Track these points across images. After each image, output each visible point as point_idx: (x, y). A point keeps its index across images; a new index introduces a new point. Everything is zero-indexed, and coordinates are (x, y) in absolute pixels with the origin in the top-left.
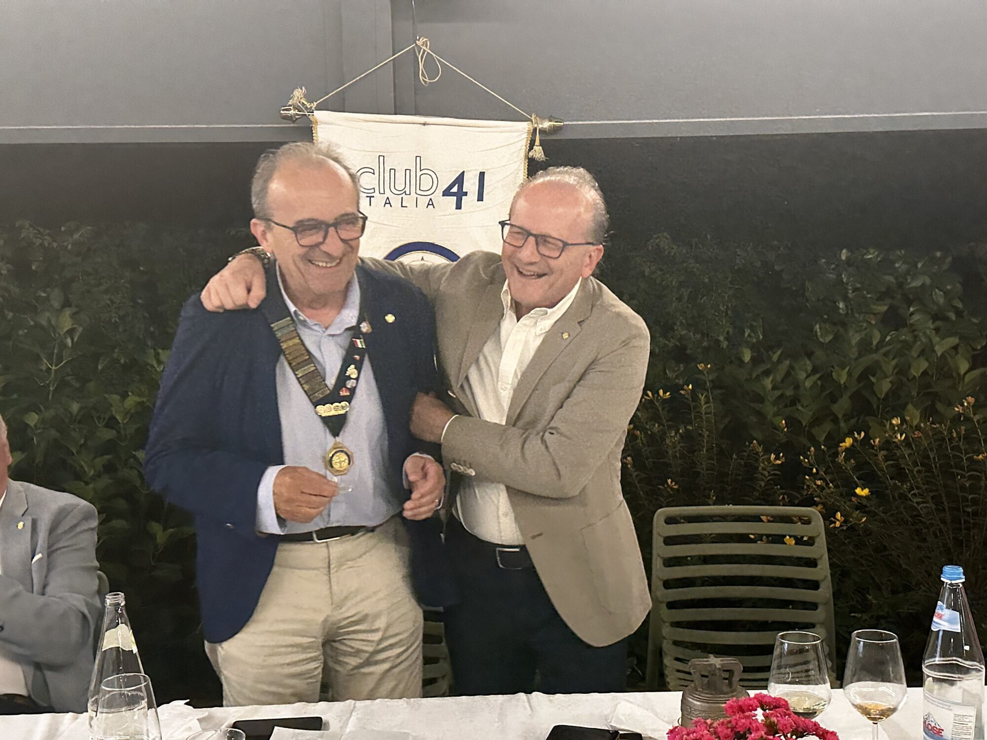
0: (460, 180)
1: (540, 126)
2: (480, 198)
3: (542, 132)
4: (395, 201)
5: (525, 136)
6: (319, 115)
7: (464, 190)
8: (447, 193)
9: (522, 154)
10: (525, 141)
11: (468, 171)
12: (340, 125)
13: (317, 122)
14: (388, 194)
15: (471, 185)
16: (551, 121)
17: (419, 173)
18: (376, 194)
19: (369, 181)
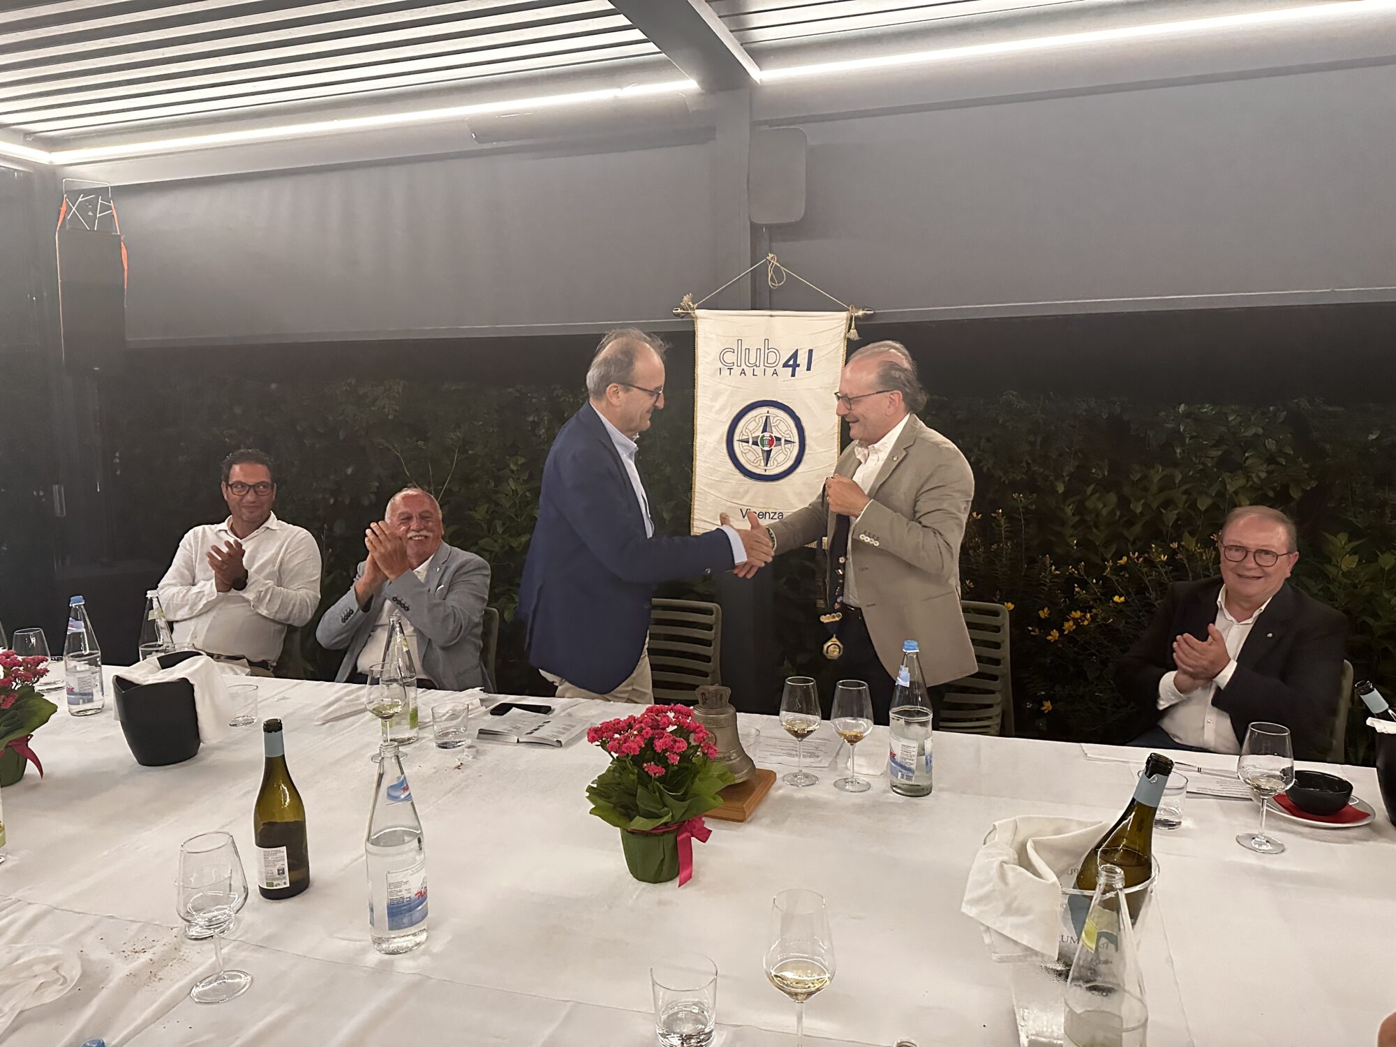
0: (795, 355)
1: (856, 314)
2: (809, 369)
3: (857, 318)
4: (749, 371)
5: (845, 322)
6: (699, 313)
7: (798, 363)
8: (785, 365)
9: (843, 335)
10: (845, 325)
11: (801, 349)
12: (711, 319)
13: (697, 318)
14: (744, 366)
15: (802, 359)
16: (863, 310)
17: (767, 351)
18: (735, 367)
19: (730, 358)
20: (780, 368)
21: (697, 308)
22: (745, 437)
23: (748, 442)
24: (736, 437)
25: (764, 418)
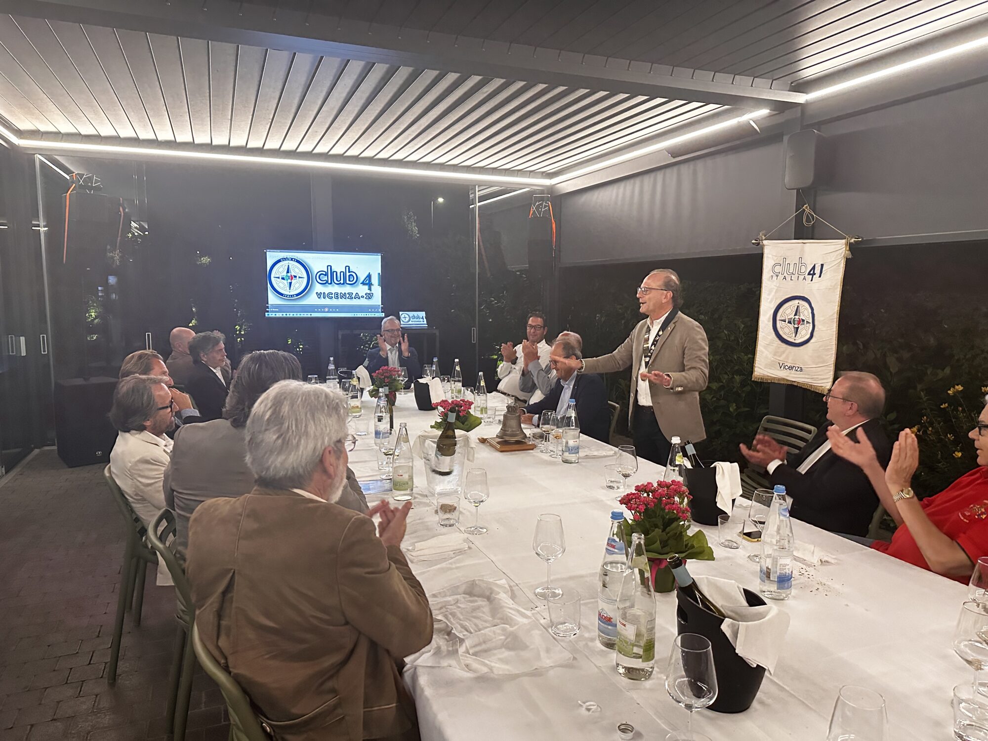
0: (813, 268)
1: (851, 241)
2: (820, 277)
3: (850, 244)
4: (788, 278)
6: (765, 242)
7: (815, 273)
8: (809, 274)
9: (843, 255)
10: (844, 248)
11: (817, 263)
13: (764, 245)
14: (785, 274)
15: (817, 271)
16: (855, 239)
17: (800, 265)
18: (780, 275)
19: (778, 269)
20: (806, 276)
22: (783, 318)
23: (785, 321)
24: (778, 318)
25: (796, 307)
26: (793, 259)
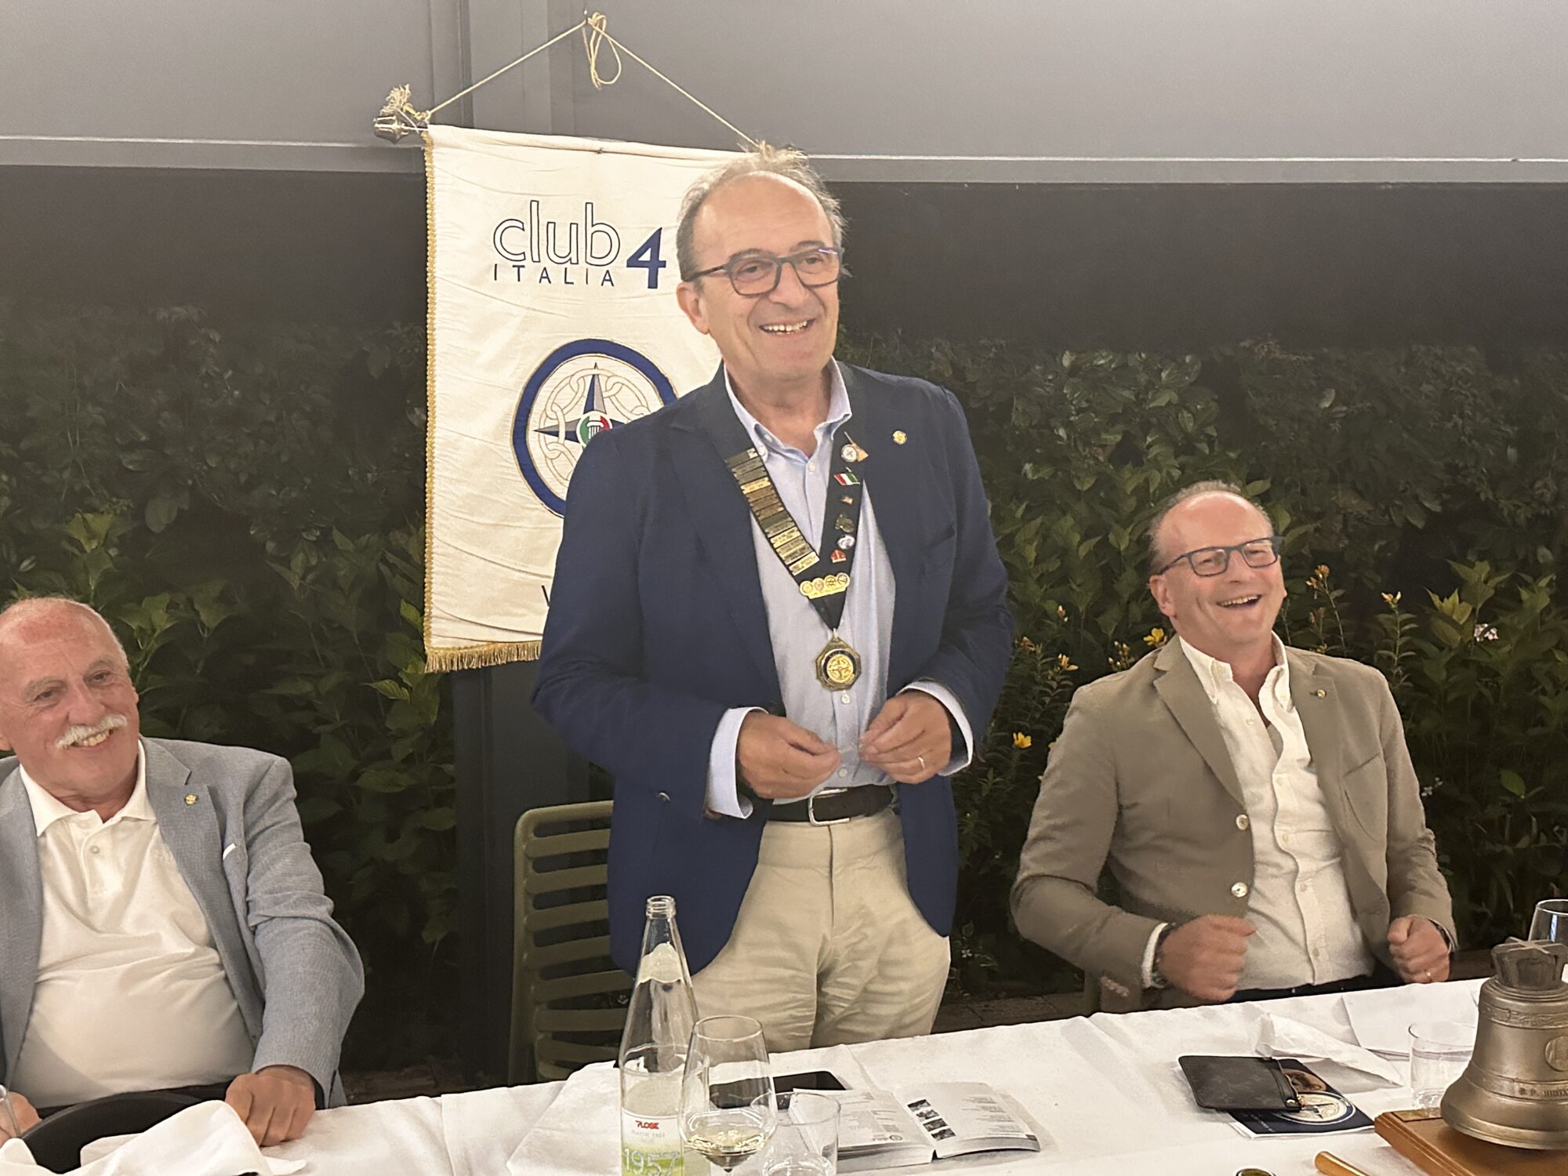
0: (654, 242)
4: (556, 272)
6: (436, 132)
7: (661, 258)
8: (633, 262)
11: (667, 228)
12: (467, 149)
13: (432, 144)
14: (545, 262)
15: (669, 253)
17: (590, 230)
18: (528, 262)
19: (516, 241)
20: (619, 268)
21: (433, 123)
22: (549, 423)
23: (556, 434)
24: (534, 422)
25: (589, 380)
26: (563, 211)
